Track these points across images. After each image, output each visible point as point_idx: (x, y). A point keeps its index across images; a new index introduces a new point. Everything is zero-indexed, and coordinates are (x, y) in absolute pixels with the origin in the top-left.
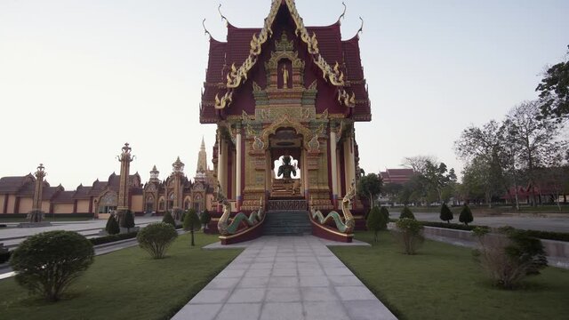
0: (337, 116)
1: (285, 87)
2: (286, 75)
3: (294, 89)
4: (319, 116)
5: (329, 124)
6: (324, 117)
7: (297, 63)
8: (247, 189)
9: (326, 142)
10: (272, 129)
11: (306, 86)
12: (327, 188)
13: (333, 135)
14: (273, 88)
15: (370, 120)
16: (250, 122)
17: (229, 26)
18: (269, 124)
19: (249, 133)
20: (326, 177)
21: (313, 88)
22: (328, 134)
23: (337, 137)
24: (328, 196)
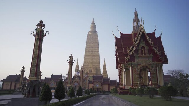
0: (158, 63)
1: (143, 54)
2: (143, 51)
3: (146, 55)
4: (153, 62)
5: (156, 65)
6: (155, 63)
7: (147, 48)
8: (134, 82)
9: (156, 70)
10: (141, 66)
11: (149, 54)
12: (157, 83)
13: (157, 68)
14: (140, 55)
15: (168, 64)
16: (134, 64)
17: (121, 33)
18: (140, 65)
19: (134, 67)
20: (156, 80)
21: (151, 55)
22: (156, 68)
23: (159, 68)
24: (157, 85)
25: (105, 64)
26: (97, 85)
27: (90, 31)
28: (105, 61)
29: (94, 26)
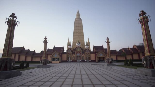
25: (88, 40)
26: (101, 55)
27: (76, 18)
28: (88, 39)
29: (78, 14)
